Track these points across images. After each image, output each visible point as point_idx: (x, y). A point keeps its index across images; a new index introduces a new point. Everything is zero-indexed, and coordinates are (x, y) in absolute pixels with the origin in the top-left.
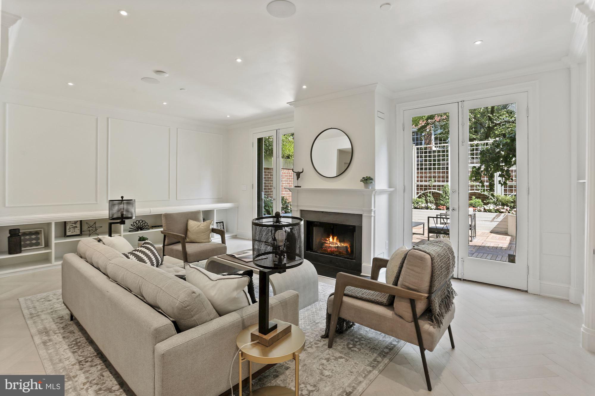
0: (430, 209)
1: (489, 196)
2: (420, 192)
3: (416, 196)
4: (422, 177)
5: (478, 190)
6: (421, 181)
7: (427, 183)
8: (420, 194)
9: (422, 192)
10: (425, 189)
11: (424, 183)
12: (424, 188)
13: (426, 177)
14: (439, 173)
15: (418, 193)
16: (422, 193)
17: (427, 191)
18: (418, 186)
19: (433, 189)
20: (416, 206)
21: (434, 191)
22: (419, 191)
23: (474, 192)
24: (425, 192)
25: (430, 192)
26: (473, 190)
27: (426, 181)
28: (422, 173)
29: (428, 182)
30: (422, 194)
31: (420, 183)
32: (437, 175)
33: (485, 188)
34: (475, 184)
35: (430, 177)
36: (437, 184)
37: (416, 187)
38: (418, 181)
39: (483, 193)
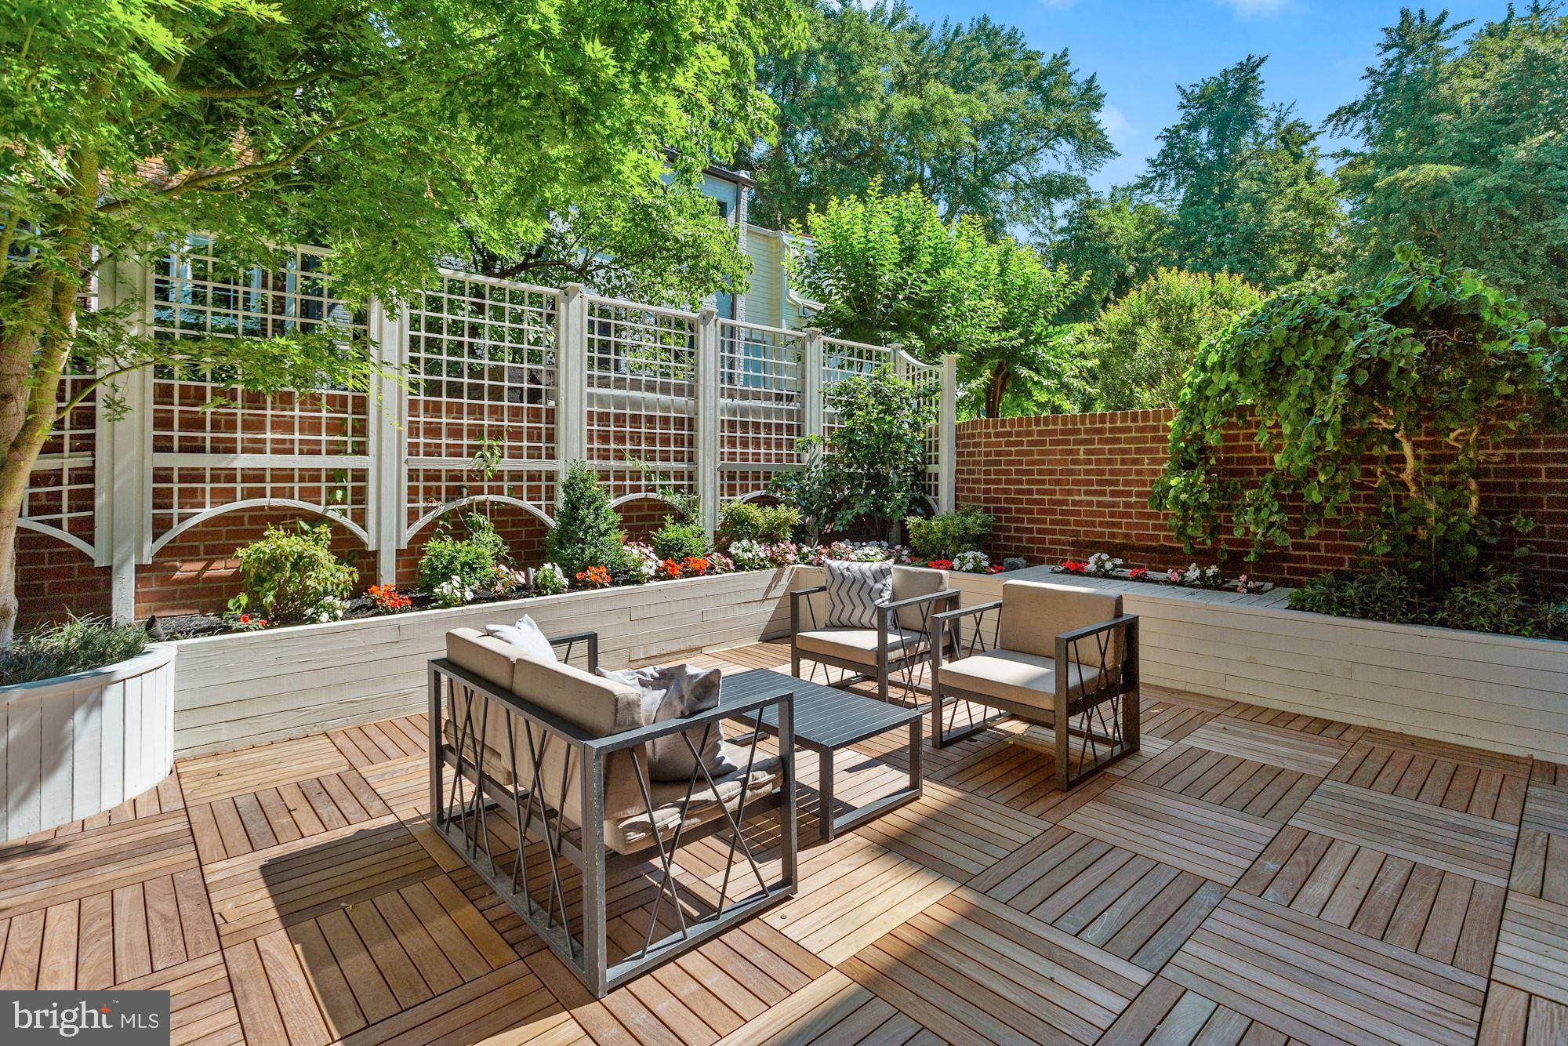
0: (554, 592)
1: (687, 512)
2: (426, 511)
3: (407, 534)
4: (433, 431)
5: (653, 489)
6: (432, 451)
7: (464, 464)
8: (425, 519)
9: (442, 508)
10: (455, 493)
11: (444, 463)
12: (444, 484)
13: (456, 432)
14: (516, 413)
15: (413, 515)
16: (440, 512)
17: (463, 502)
18: (413, 475)
19: (493, 491)
21: (495, 498)
22: (422, 505)
23: (643, 499)
24: (453, 505)
25: (481, 508)
27: (455, 452)
28: (434, 409)
29: (466, 459)
30: (439, 518)
31: (424, 463)
32: (506, 423)
33: (673, 482)
34: (643, 465)
35: (476, 432)
36: (507, 464)
37: (405, 484)
38: (413, 449)
39: (668, 499)
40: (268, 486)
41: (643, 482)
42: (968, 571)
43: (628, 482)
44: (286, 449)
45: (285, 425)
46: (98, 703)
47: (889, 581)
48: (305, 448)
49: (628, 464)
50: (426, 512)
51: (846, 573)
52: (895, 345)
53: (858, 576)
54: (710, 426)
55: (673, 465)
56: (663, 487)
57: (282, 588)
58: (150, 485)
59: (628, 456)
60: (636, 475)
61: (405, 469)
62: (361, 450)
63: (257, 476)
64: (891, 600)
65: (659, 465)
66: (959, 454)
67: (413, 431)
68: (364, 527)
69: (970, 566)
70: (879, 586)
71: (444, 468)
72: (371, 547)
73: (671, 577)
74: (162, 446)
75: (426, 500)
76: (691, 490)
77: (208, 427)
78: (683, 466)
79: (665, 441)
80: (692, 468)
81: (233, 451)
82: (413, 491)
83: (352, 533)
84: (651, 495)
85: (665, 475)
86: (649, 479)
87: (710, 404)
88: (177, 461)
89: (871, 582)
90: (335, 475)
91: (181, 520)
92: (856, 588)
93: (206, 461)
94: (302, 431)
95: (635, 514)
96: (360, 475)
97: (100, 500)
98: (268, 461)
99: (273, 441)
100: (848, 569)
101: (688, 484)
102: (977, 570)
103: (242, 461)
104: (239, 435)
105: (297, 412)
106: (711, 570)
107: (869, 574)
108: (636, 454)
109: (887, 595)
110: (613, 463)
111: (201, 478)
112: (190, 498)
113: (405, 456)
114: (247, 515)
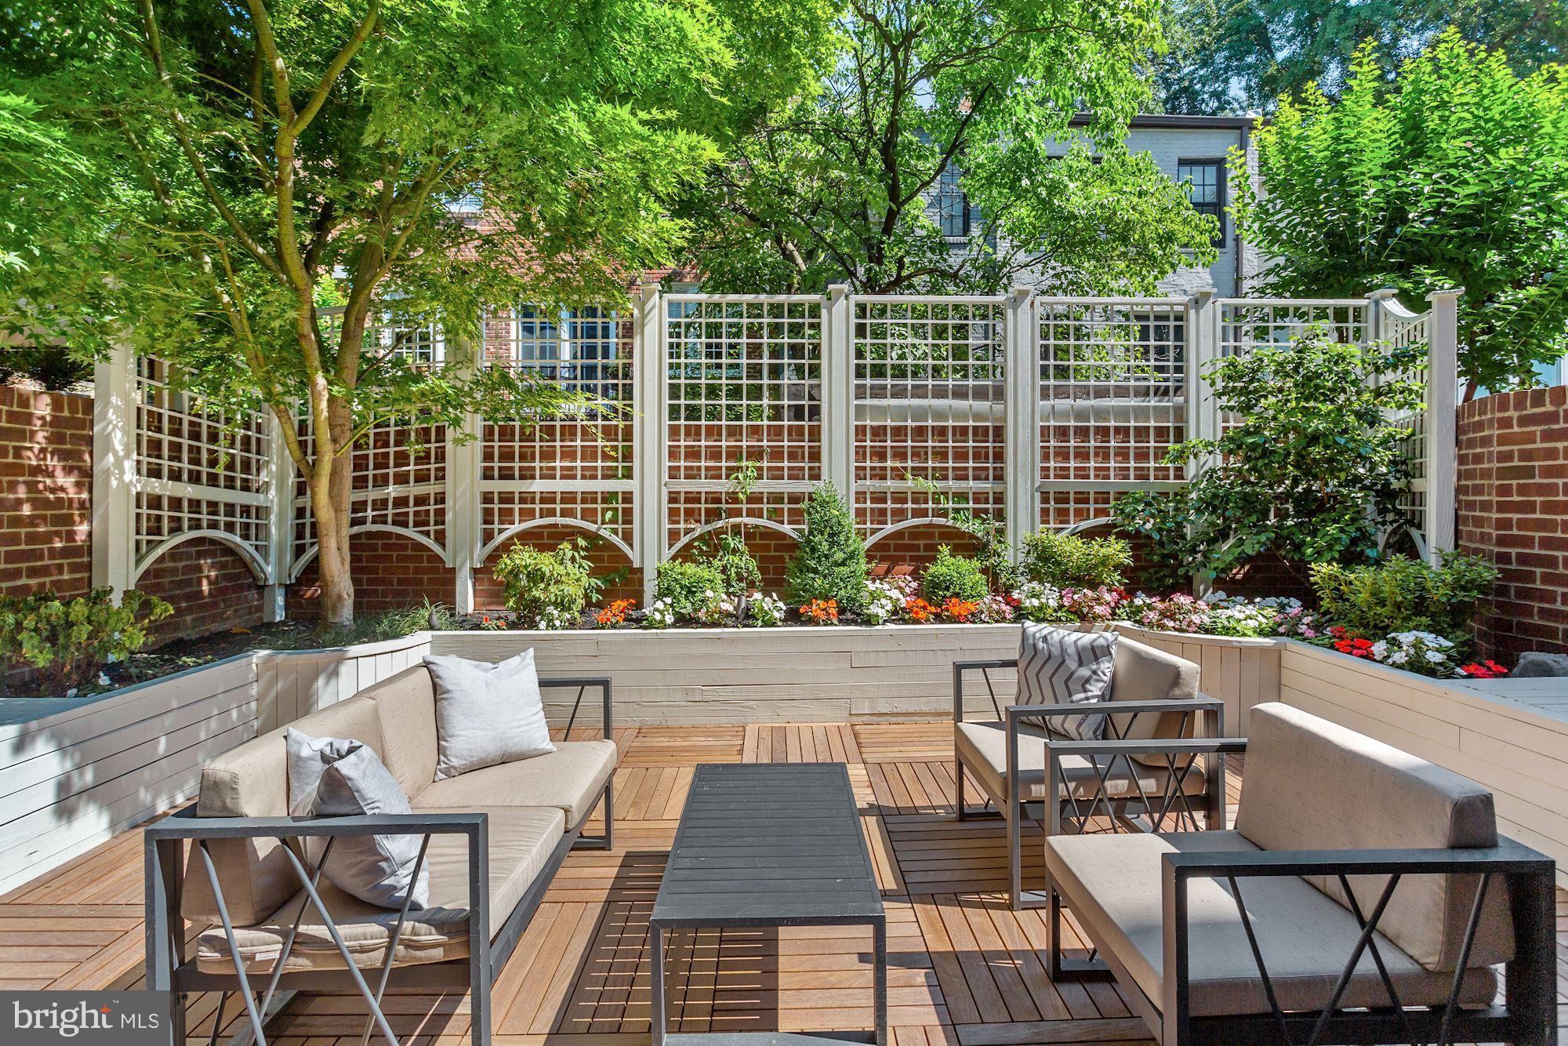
0: (765, 624)
1: (988, 542)
2: (687, 532)
3: (668, 553)
4: (693, 454)
5: (944, 514)
6: (692, 474)
7: (723, 486)
8: (684, 540)
9: (700, 529)
10: (713, 515)
11: (703, 485)
12: (704, 506)
13: (715, 454)
14: (776, 433)
15: (674, 536)
16: (697, 533)
17: (720, 524)
18: (673, 498)
19: (751, 513)
20: (687, 608)
21: (752, 521)
22: (682, 526)
23: (930, 525)
24: (710, 527)
25: (736, 530)
26: (924, 513)
27: (714, 474)
28: (693, 433)
29: (724, 481)
30: (694, 540)
31: (684, 486)
32: (765, 443)
33: (971, 505)
34: (930, 486)
35: (734, 454)
36: (765, 486)
37: (665, 506)
38: (673, 473)
39: (964, 527)
40: (558, 507)
41: (930, 505)
42: (1394, 665)
43: (910, 505)
44: (569, 475)
45: (568, 454)
46: (335, 673)
47: (1106, 667)
48: (587, 473)
49: (910, 484)
50: (686, 534)
51: (1041, 645)
52: (1377, 293)
53: (1056, 651)
54: (1024, 435)
55: (972, 485)
56: (957, 511)
57: (522, 595)
58: (479, 506)
59: (909, 476)
60: (919, 497)
61: (665, 491)
62: (628, 474)
63: (548, 498)
64: (1102, 698)
65: (952, 485)
66: (1462, 459)
67: (673, 454)
68: (631, 546)
69: (1399, 657)
70: (1084, 672)
71: (703, 490)
72: (636, 565)
73: (917, 621)
74: (487, 475)
75: (686, 521)
76: (1000, 515)
77: (517, 458)
78: (987, 486)
79: (960, 455)
80: (999, 488)
81: (533, 477)
82: (673, 513)
83: (619, 550)
84: (941, 521)
85: (961, 496)
86: (937, 501)
87: (1025, 408)
88: (497, 486)
89: (1072, 664)
90: (608, 497)
91: (501, 531)
92: (1049, 670)
93: (516, 486)
94: (583, 459)
95: (922, 542)
96: (628, 498)
97: (449, 517)
98: (558, 486)
99: (562, 468)
100: (1045, 639)
101: (996, 507)
102: (1417, 665)
103: (538, 486)
104: (537, 464)
105: (579, 443)
106: (974, 617)
107: (1071, 650)
108: (918, 472)
109: (1096, 689)
110: (891, 484)
111: (511, 501)
112: (506, 516)
113: (665, 478)
114: (546, 531)
